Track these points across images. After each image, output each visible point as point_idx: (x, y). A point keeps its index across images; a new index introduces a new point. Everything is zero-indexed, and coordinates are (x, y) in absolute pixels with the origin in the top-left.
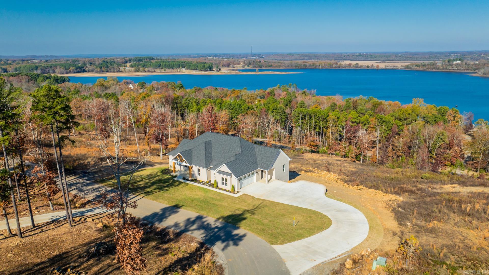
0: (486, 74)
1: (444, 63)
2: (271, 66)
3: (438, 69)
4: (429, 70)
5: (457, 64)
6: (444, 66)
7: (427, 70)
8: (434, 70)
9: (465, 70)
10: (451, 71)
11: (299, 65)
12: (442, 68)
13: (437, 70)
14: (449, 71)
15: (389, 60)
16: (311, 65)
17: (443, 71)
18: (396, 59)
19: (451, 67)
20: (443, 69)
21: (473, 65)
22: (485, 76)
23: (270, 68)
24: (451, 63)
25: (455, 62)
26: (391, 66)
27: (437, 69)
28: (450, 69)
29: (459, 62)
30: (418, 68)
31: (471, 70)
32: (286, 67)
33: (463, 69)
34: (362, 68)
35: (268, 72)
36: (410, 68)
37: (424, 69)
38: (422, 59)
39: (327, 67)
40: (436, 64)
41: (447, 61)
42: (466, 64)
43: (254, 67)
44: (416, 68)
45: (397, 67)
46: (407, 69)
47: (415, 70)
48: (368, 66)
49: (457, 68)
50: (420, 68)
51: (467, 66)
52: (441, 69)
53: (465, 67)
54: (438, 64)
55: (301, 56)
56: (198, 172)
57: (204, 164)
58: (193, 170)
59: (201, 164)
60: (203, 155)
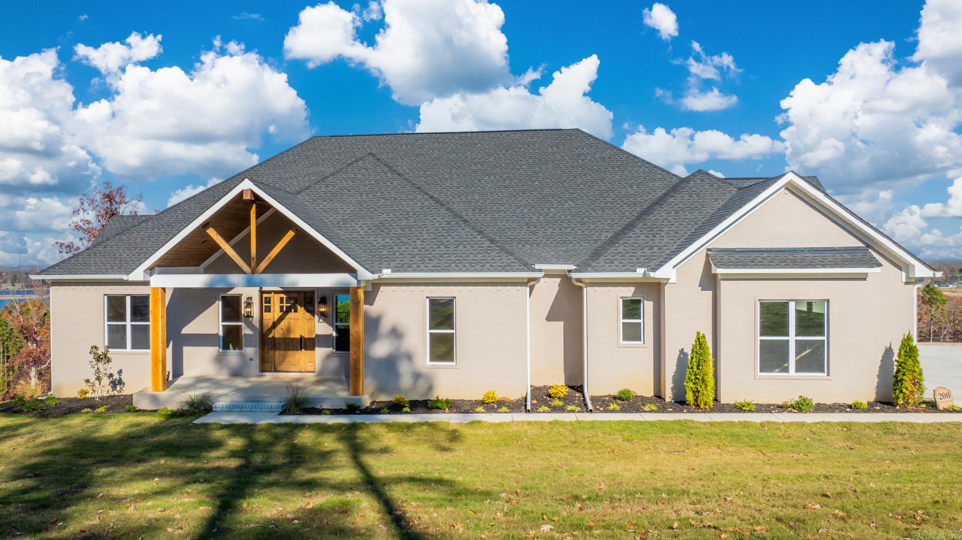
56: (428, 331)
57: (489, 249)
58: (385, 326)
59: (460, 258)
60: (423, 207)
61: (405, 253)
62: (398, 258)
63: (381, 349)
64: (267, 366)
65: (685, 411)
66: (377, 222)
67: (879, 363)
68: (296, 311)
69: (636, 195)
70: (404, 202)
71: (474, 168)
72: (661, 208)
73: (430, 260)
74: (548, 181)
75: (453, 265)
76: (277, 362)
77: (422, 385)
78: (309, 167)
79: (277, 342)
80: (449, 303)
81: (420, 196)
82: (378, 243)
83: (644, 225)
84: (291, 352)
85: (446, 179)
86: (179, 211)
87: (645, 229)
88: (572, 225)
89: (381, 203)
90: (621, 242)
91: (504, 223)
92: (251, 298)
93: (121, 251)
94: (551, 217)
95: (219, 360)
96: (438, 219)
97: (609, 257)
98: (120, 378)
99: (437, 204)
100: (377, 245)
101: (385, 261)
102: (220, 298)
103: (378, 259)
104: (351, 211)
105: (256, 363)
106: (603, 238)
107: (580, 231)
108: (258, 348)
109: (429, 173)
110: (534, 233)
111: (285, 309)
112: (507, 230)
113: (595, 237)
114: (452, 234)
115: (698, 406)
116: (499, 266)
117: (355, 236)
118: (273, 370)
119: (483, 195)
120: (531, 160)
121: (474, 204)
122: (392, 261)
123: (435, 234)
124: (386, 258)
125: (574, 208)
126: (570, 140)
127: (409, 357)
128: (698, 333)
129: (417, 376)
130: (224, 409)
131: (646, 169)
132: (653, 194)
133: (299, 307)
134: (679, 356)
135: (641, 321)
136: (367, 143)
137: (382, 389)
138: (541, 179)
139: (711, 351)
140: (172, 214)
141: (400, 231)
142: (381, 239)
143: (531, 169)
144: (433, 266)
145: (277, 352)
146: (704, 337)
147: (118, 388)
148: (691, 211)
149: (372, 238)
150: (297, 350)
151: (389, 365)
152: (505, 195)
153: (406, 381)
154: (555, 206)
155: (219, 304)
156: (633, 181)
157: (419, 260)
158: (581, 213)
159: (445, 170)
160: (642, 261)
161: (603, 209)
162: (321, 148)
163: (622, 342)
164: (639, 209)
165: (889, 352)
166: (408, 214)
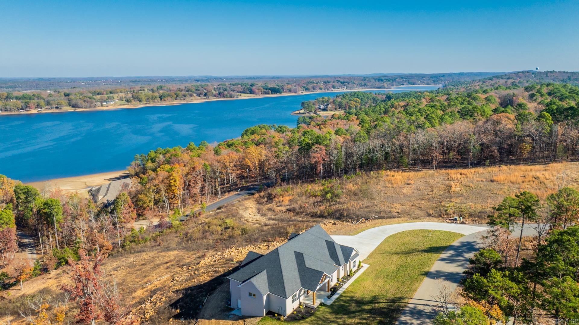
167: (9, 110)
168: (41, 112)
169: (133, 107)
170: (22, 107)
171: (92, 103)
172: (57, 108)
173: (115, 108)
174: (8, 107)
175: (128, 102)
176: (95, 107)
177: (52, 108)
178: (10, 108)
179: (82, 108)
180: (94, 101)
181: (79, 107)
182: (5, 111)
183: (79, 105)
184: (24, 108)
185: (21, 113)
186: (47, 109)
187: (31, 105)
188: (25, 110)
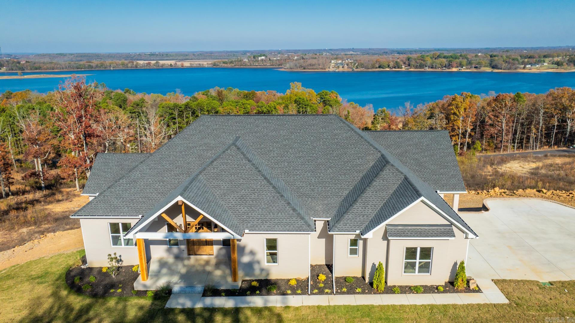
0: (292, 69)
1: (250, 59)
2: (40, 68)
3: (246, 65)
4: (237, 67)
5: (262, 60)
6: (251, 62)
7: (236, 67)
8: (242, 67)
9: (270, 66)
10: (259, 67)
11: (81, 67)
12: (249, 64)
13: (245, 67)
14: (256, 67)
15: (188, 59)
16: (99, 65)
17: (251, 67)
18: (195, 58)
19: (258, 63)
20: (251, 65)
21: (276, 60)
22: (290, 70)
23: (37, 71)
24: (257, 58)
25: (260, 58)
26: (197, 64)
27: (244, 65)
28: (257, 65)
29: (263, 57)
30: (226, 65)
31: (276, 66)
32: (63, 68)
33: (268, 65)
34: (164, 67)
35: (39, 75)
36: (218, 66)
37: (232, 66)
38: (222, 58)
39: (121, 67)
40: (243, 60)
41: (252, 57)
42: (270, 59)
43: (10, 70)
44: (223, 65)
45: (203, 65)
46: (214, 67)
47: (223, 67)
48: (171, 64)
49: (263, 63)
50: (228, 65)
51: (271, 62)
52: (248, 66)
53: (270, 63)
54: (244, 60)
55: (77, 56)
56: (266, 252)
57: (292, 215)
58: (247, 250)
59: (280, 221)
60: (262, 185)
61: (254, 217)
62: (251, 221)
63: (246, 259)
64: (191, 252)
65: (372, 293)
66: (240, 196)
67: (451, 268)
68: (203, 229)
69: (360, 165)
70: (252, 182)
71: (284, 143)
72: (370, 189)
73: (266, 222)
74: (320, 154)
75: (276, 226)
76: (195, 251)
77: (264, 273)
78: (202, 139)
79: (195, 242)
80: (275, 240)
81: (259, 178)
82: (241, 210)
83: (361, 200)
84: (202, 246)
85: (271, 151)
86: (138, 171)
87: (362, 203)
88: (330, 185)
89: (241, 182)
90: (351, 212)
91: (299, 183)
92: (181, 225)
93: (113, 200)
94: (321, 180)
95: (169, 250)
96: (269, 194)
97: (345, 222)
98: (121, 259)
99: (268, 184)
100: (241, 212)
101: (246, 223)
102: (166, 224)
103: (242, 222)
104: (227, 187)
105: (186, 252)
106: (344, 194)
107: (334, 189)
108: (186, 246)
109: (262, 146)
110: (313, 190)
111: (197, 228)
112: (300, 188)
113: (340, 194)
114: (275, 205)
115: (378, 291)
116: (297, 227)
117: (230, 205)
118: (194, 254)
119: (289, 163)
120: (312, 138)
121: (285, 170)
122: (249, 223)
123: (267, 205)
124: (246, 221)
125: (332, 173)
126: (331, 123)
127: (258, 262)
128: (380, 262)
129: (262, 270)
130: (177, 292)
131: (366, 147)
132: (368, 164)
133: (204, 228)
134: (372, 265)
135: (358, 247)
136: (230, 122)
137: (247, 275)
138: (317, 152)
139: (384, 270)
140: (135, 174)
141: (251, 203)
142: (243, 208)
143: (312, 145)
144: (267, 227)
145: (195, 247)
146: (382, 264)
147: (120, 263)
148: (382, 192)
149: (238, 207)
150: (204, 245)
151: (250, 266)
152: (300, 163)
153: (257, 272)
154: (323, 171)
155: (166, 226)
156: (360, 155)
157: (261, 223)
158: (335, 177)
159: (270, 144)
160: (359, 225)
161: (345, 174)
162: (206, 124)
163: (349, 256)
164: (361, 175)
165: (456, 264)
166: (254, 191)
167: (435, 67)
168: (460, 70)
169: (562, 71)
170: (446, 65)
171: (514, 64)
172: (476, 67)
173: (538, 71)
174: (434, 65)
175: (558, 65)
176: (516, 69)
177: (471, 68)
178: (436, 66)
179: (501, 69)
180: (517, 62)
181: (499, 69)
182: (432, 68)
183: (499, 66)
184: (447, 66)
185: (444, 70)
186: (467, 68)
187: (454, 64)
188: (448, 68)
